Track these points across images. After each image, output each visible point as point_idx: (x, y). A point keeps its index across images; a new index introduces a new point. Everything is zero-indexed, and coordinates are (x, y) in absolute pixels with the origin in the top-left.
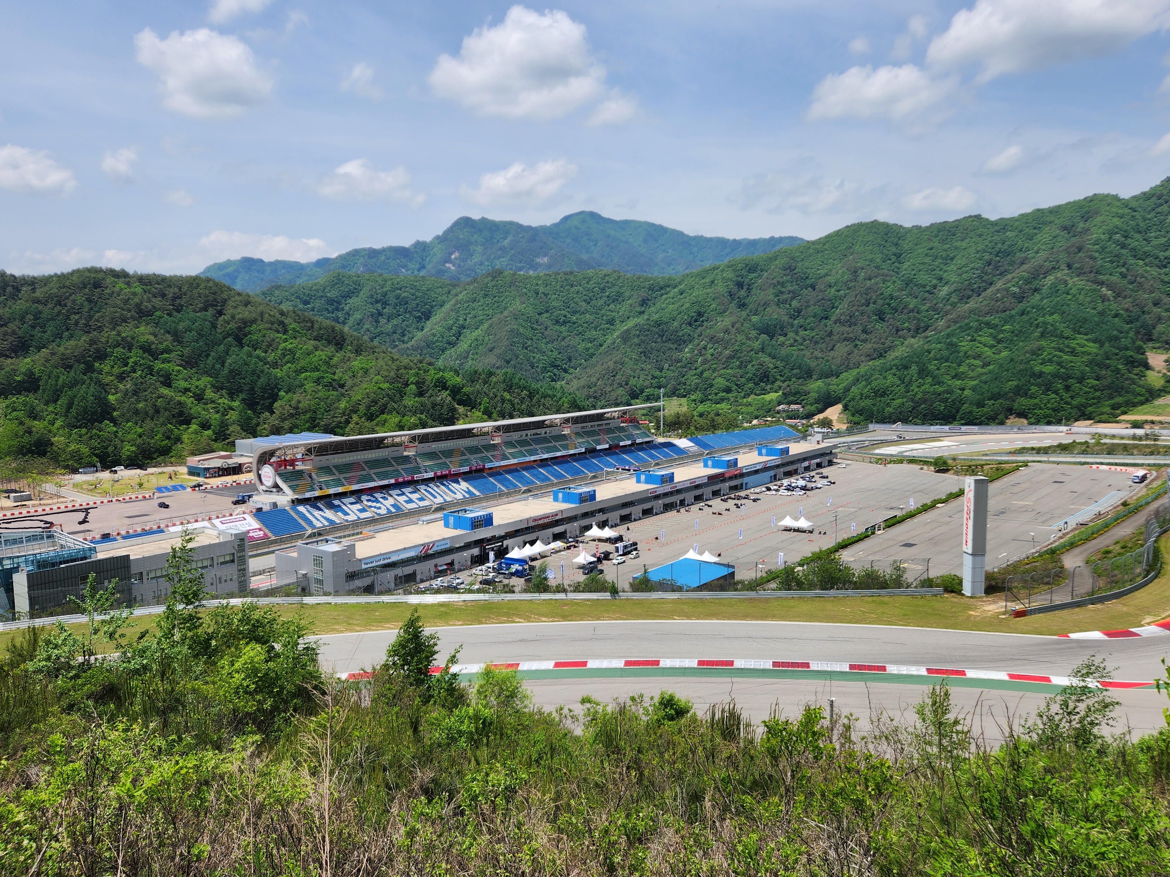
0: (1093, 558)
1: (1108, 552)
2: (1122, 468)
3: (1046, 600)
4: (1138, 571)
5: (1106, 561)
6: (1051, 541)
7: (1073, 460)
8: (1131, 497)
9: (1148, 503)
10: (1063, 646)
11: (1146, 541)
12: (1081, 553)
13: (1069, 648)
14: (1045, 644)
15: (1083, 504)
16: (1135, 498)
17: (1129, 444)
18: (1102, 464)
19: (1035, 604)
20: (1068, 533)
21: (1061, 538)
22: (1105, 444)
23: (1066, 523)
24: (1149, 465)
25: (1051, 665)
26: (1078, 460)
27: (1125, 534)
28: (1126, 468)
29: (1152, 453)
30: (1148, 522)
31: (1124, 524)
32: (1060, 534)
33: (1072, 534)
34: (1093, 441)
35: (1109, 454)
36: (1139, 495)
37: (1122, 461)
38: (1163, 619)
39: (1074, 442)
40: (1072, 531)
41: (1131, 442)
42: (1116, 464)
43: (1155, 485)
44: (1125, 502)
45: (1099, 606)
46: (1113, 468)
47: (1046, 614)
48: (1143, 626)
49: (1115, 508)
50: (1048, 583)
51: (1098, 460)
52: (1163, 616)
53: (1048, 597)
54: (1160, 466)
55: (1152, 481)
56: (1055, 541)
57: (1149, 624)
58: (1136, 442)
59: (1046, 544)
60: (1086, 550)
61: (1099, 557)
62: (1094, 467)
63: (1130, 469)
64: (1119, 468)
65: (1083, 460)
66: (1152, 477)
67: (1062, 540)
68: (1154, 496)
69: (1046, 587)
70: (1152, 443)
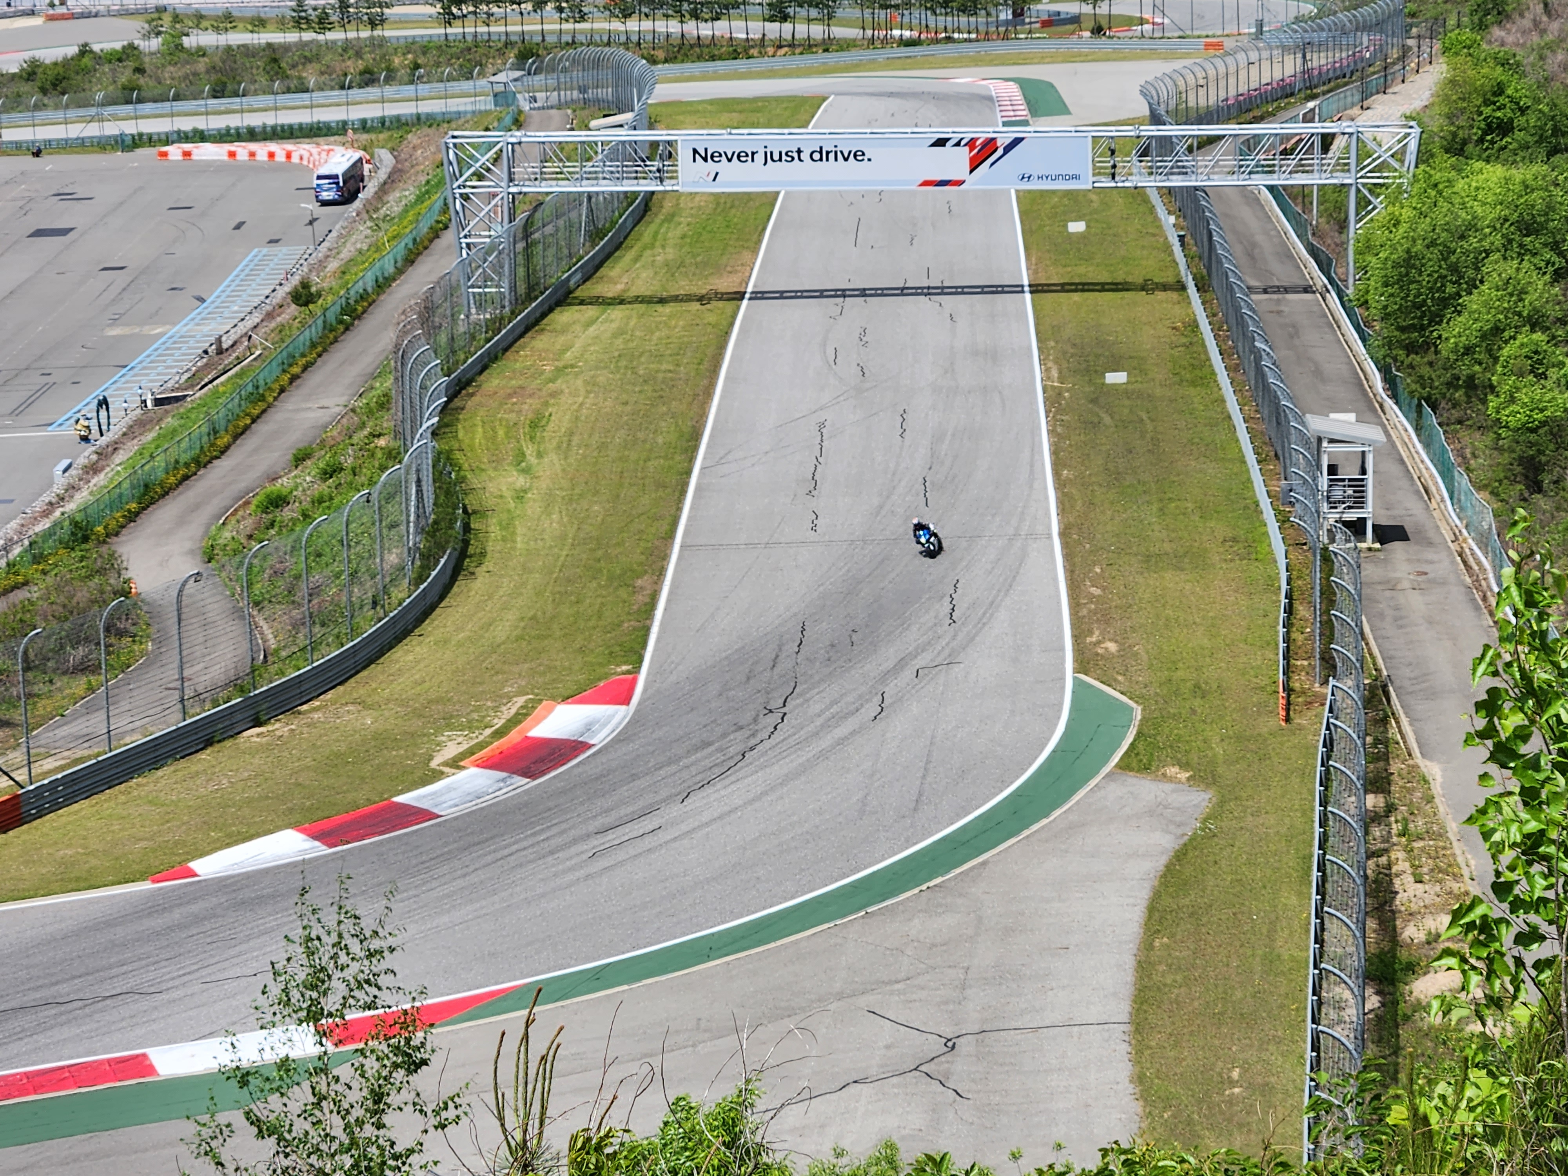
0: (227, 534)
1: (278, 502)
2: (273, 146)
3: (88, 738)
4: (392, 558)
5: (279, 542)
6: (58, 488)
7: (92, 130)
8: (321, 264)
9: (383, 284)
10: (176, 915)
11: (402, 435)
12: (181, 521)
13: (198, 919)
14: (109, 923)
15: (154, 317)
16: (333, 265)
17: (286, 48)
18: (201, 136)
19: (49, 764)
20: (115, 445)
21: (93, 469)
22: (202, 52)
23: (104, 403)
24: (364, 126)
25: (145, 1003)
26: (111, 129)
27: (323, 417)
28: (289, 146)
29: (368, 78)
30: (401, 354)
31: (314, 378)
32: (87, 454)
33: (132, 447)
34: (155, 43)
35: (217, 94)
36: (345, 254)
37: (270, 119)
38: (499, 733)
39: (85, 51)
40: (129, 433)
41: (292, 37)
42: (252, 135)
43: (395, 202)
44: (305, 285)
45: (279, 727)
46: (242, 150)
47: (95, 799)
48: (437, 775)
49: (270, 316)
50: (85, 668)
51: (186, 124)
52: (499, 723)
53: (96, 723)
54: (400, 124)
55: (384, 188)
56: (72, 488)
57: (455, 763)
58: (308, 36)
59: (39, 505)
60: (196, 507)
61: (248, 524)
62: (175, 151)
63: (302, 150)
64: (262, 150)
65: (130, 128)
66: (382, 175)
67: (100, 480)
68: (400, 250)
69: (79, 684)
70: (365, 34)
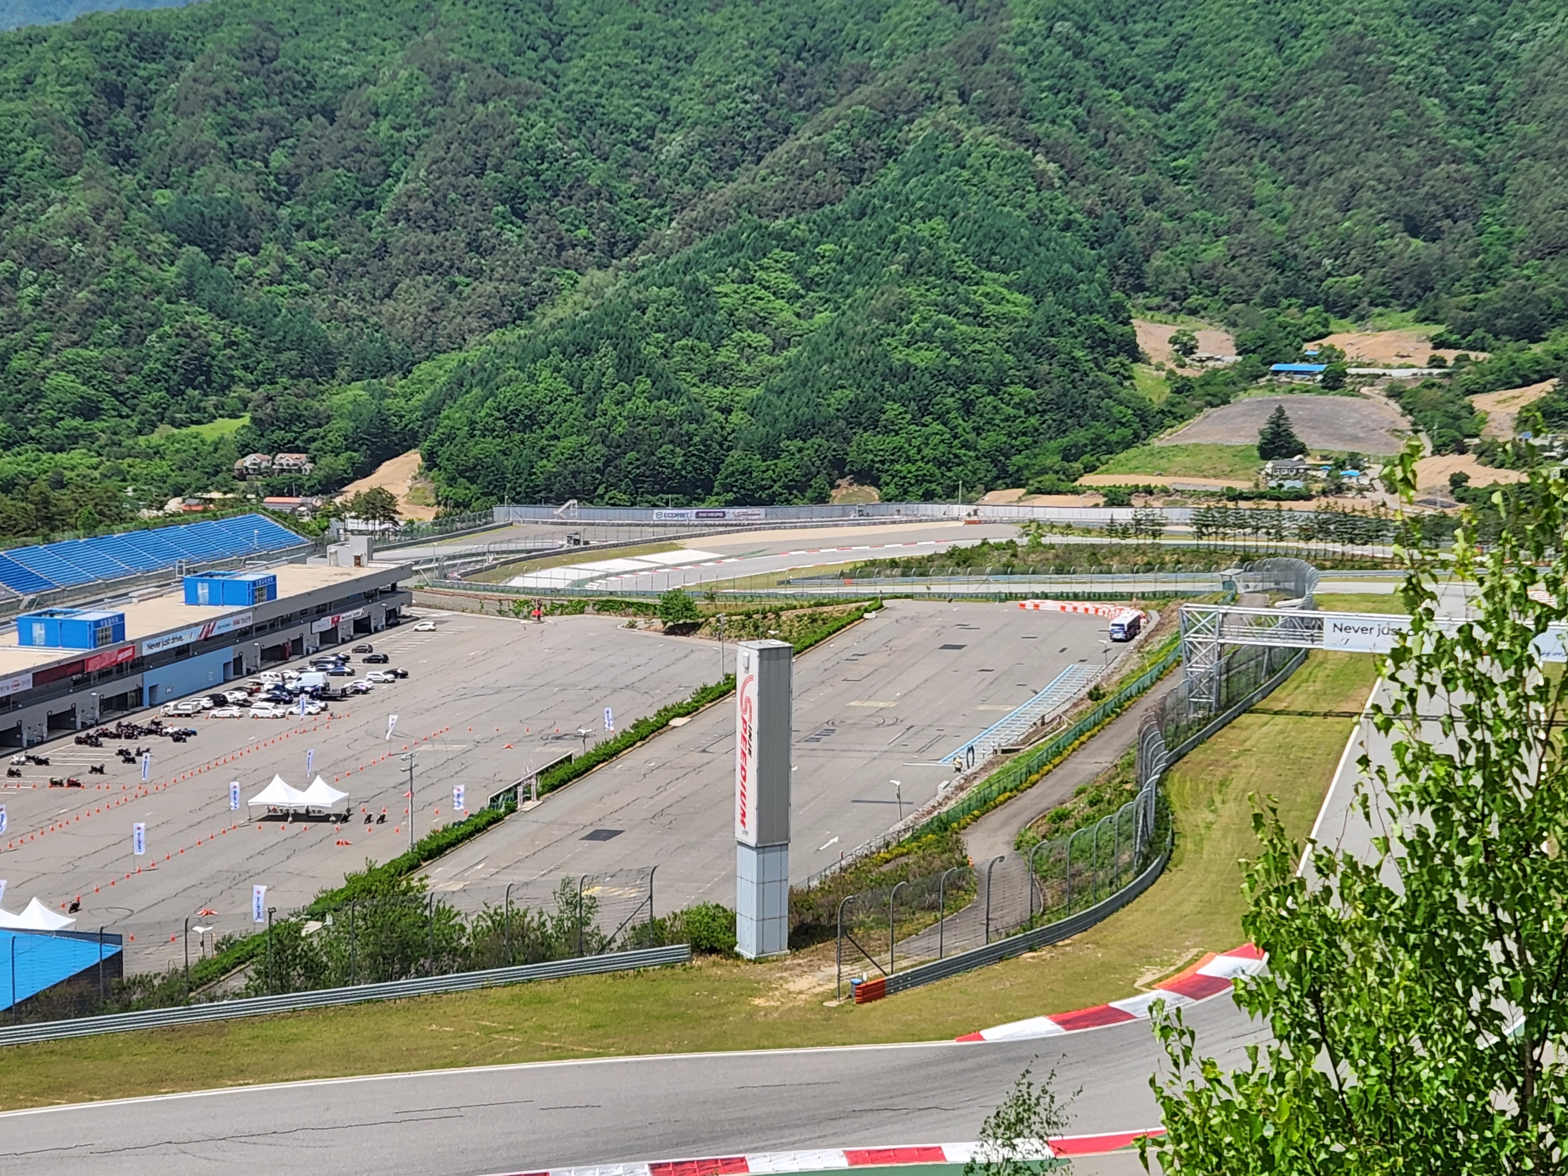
0: (1030, 834)
1: (1062, 817)
2: (1088, 604)
3: (929, 949)
4: (1126, 857)
5: (1059, 840)
6: (939, 798)
7: (983, 589)
8: (1110, 676)
9: (1144, 690)
10: (969, 1063)
11: (1139, 784)
12: (1004, 824)
13: (981, 1067)
14: (929, 1064)
15: (1005, 702)
16: (1116, 678)
17: (1102, 546)
18: (1046, 596)
19: (905, 963)
20: (975, 776)
21: (961, 788)
22: (1052, 546)
23: (971, 749)
24: (1143, 596)
25: (944, 1115)
26: (994, 589)
27: (1097, 768)
28: (1097, 605)
29: (1149, 567)
30: (1143, 735)
31: (1094, 745)
32: (958, 779)
33: (985, 777)
34: (1025, 541)
35: (1059, 571)
36: (1125, 671)
37: (1087, 588)
38: (1179, 970)
39: (984, 543)
40: (984, 769)
41: (1106, 541)
42: (1076, 597)
43: (1155, 645)
44: (1096, 688)
45: (1045, 953)
46: (1069, 605)
47: (930, 986)
48: (1138, 992)
49: (1075, 705)
50: (932, 907)
51: (1038, 589)
52: (1180, 964)
53: (935, 941)
54: (1165, 596)
55: (1150, 635)
56: (948, 798)
57: (1149, 986)
58: (1115, 541)
59: (927, 807)
60: (1015, 816)
61: (1043, 829)
62: (1029, 604)
63: (1105, 607)
64: (1081, 606)
65: (1005, 589)
66: (1151, 626)
67: (963, 795)
68: (1155, 673)
69: (929, 918)
70: (1149, 541)
